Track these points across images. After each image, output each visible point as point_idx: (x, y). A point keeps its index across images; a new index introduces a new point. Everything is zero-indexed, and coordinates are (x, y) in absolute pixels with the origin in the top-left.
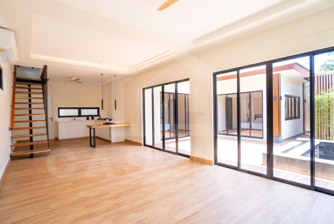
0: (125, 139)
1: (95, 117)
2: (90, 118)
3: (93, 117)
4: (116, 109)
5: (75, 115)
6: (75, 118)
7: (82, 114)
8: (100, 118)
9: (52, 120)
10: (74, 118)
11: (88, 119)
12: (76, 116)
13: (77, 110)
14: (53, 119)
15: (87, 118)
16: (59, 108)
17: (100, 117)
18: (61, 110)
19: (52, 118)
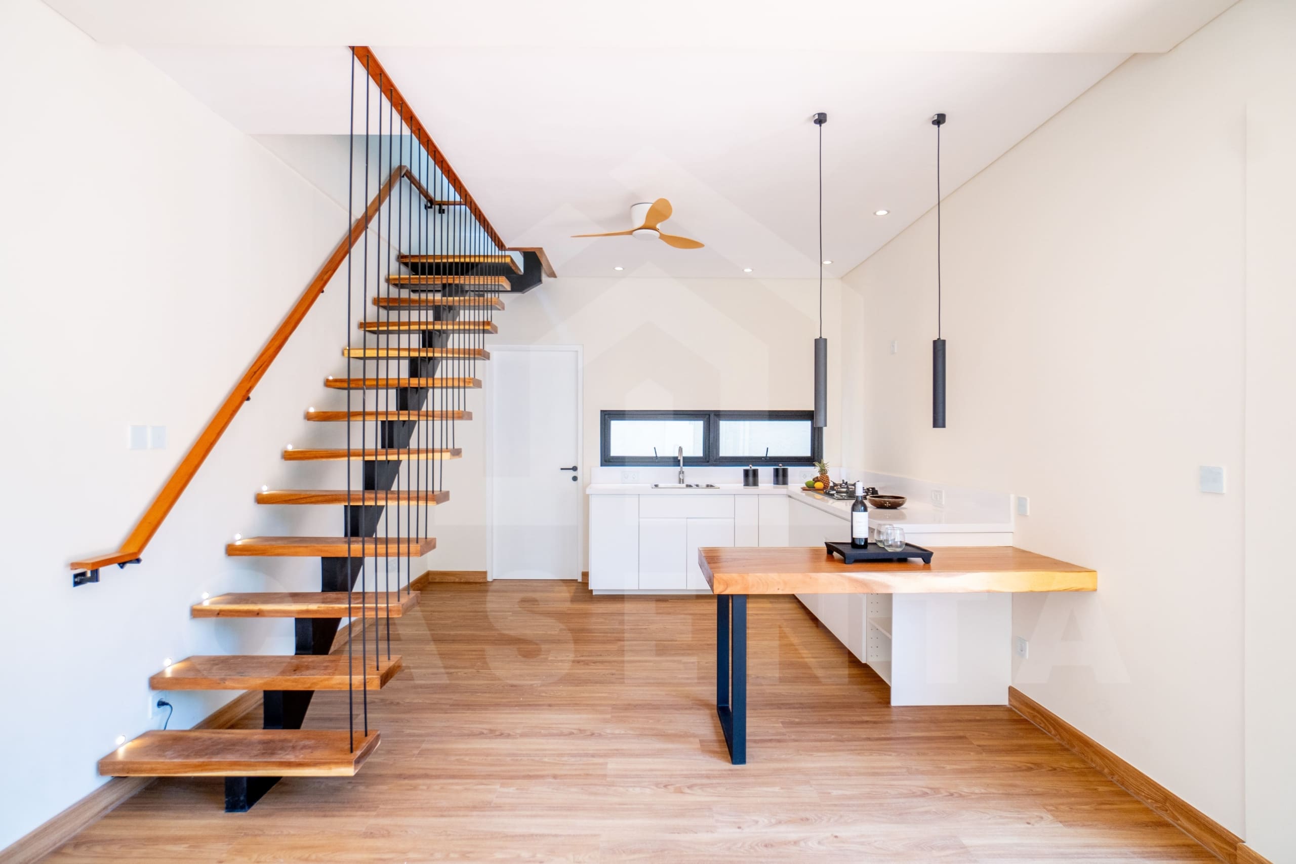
0: (1013, 692)
1: (792, 470)
2: (766, 473)
3: (781, 467)
4: (939, 420)
5: (686, 454)
6: (685, 469)
7: (725, 451)
8: (823, 477)
9: (575, 479)
10: (681, 472)
11: (751, 478)
12: (691, 462)
13: (698, 426)
14: (578, 474)
15: (746, 473)
16: (608, 416)
17: (823, 471)
18: (616, 426)
19: (575, 469)
